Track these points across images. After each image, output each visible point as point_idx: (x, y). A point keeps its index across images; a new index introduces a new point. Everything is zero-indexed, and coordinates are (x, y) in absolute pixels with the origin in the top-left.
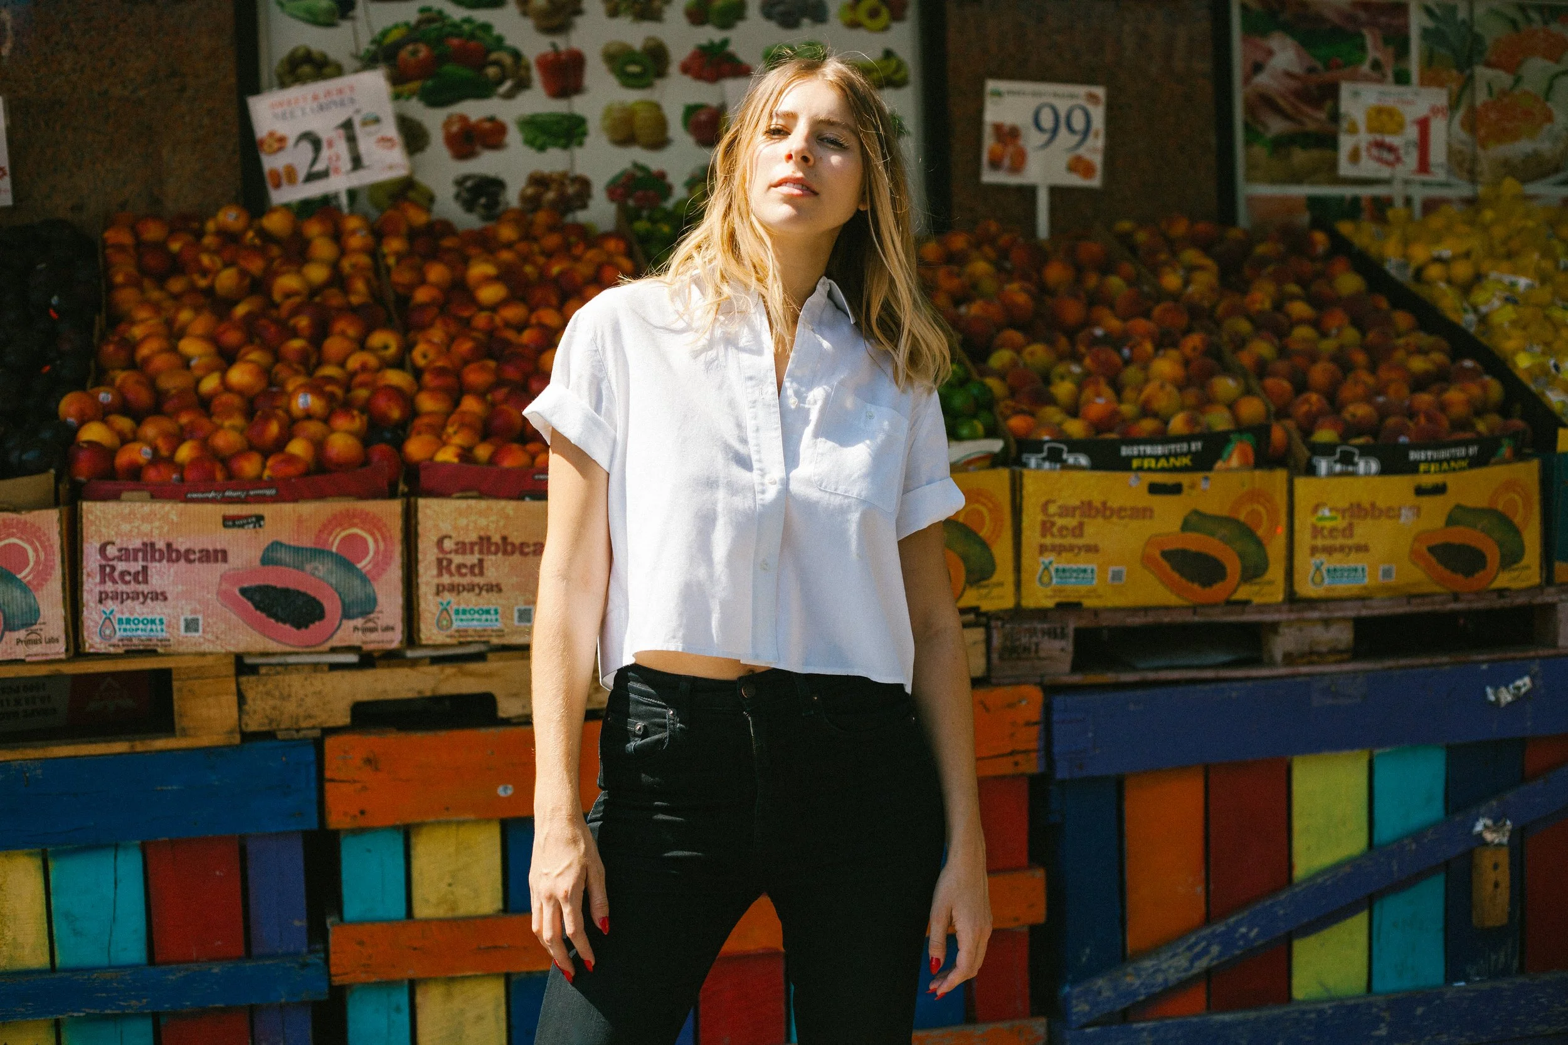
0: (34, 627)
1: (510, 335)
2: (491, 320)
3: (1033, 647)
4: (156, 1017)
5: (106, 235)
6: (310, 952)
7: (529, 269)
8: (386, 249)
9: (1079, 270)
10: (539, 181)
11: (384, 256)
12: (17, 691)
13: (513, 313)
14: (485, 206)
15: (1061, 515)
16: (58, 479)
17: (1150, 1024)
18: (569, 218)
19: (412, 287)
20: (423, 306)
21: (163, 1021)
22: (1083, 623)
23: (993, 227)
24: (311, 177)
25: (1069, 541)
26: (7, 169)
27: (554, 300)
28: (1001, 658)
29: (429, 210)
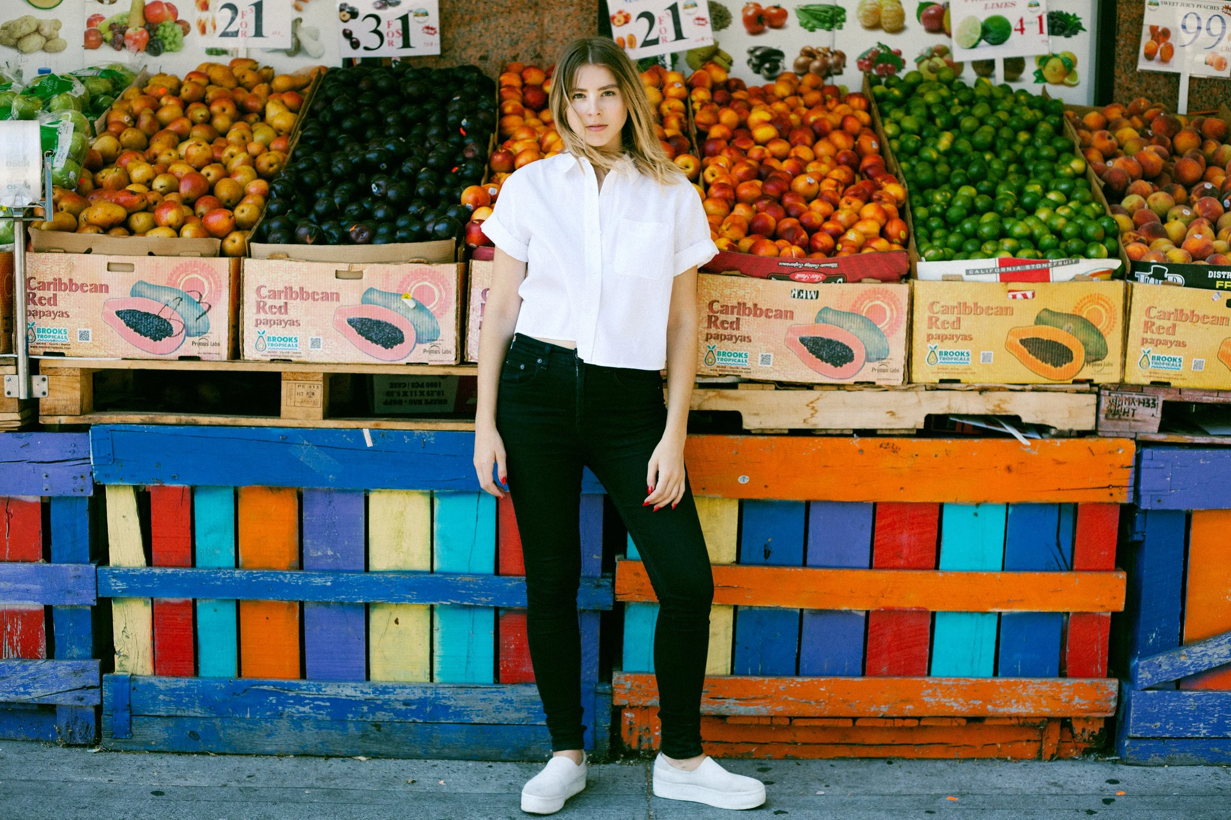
0: (435, 342)
1: (775, 164)
2: (763, 152)
3: (1131, 411)
4: (497, 610)
5: (502, 78)
6: (602, 577)
7: (793, 117)
8: (694, 98)
9: (1203, 139)
10: (810, 54)
11: (692, 102)
12: (422, 386)
13: (779, 147)
14: (768, 70)
15: (1159, 318)
16: (458, 244)
17: (1196, 693)
18: (828, 82)
19: (709, 126)
20: (717, 139)
21: (501, 613)
22: (1170, 398)
23: (1143, 103)
24: (646, 43)
25: (1164, 337)
26: (438, 30)
27: (808, 140)
28: (1106, 417)
29: (728, 71)
